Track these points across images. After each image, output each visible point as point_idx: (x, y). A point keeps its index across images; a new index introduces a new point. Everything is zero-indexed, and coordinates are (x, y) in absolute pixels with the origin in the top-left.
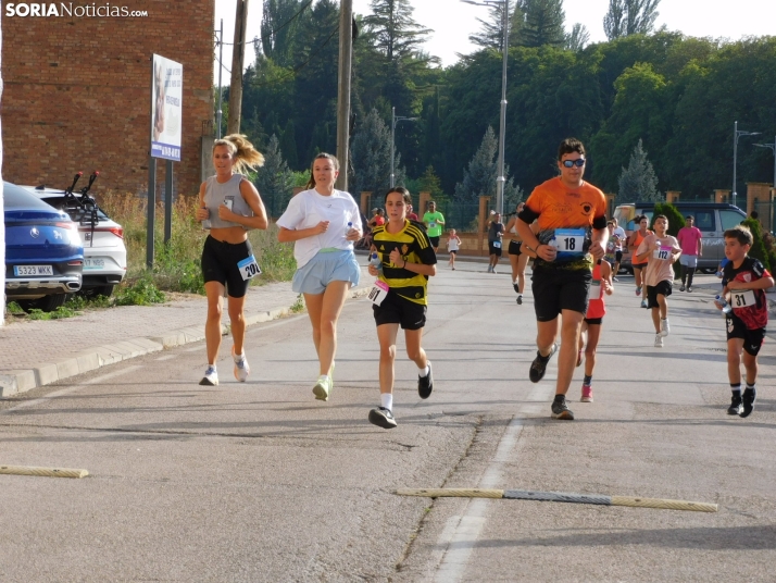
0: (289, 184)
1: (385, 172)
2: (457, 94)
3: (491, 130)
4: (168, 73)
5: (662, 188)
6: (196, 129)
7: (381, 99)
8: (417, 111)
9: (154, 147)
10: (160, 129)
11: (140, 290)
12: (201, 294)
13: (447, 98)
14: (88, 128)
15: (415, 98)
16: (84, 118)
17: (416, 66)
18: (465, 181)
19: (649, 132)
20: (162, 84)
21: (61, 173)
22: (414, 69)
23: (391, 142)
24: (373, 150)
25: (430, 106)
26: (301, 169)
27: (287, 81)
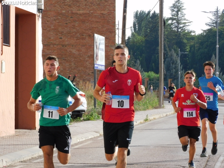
0: (144, 77)
1: (177, 72)
2: (202, 44)
3: (213, 56)
6: (110, 59)
7: (175, 46)
8: (188, 50)
9: (96, 66)
10: (97, 59)
11: (92, 115)
13: (198, 45)
14: (73, 60)
15: (187, 46)
16: (72, 56)
20: (98, 44)
22: (186, 35)
23: (179, 61)
24: (173, 64)
25: (192, 48)
26: (148, 72)
27: (142, 41)
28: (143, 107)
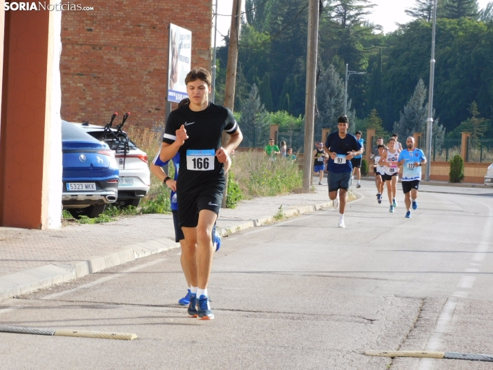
0: (265, 122)
1: (340, 113)
2: (395, 54)
3: (421, 82)
4: (181, 37)
7: (337, 58)
9: (170, 94)
10: (174, 80)
11: (160, 202)
13: (387, 57)
14: (116, 78)
15: (363, 57)
16: (113, 71)
17: (364, 32)
18: (401, 121)
20: (177, 46)
21: (95, 112)
22: (362, 35)
23: (345, 91)
24: (330, 97)
25: (375, 63)
26: (275, 111)
27: (264, 44)
28: (269, 189)
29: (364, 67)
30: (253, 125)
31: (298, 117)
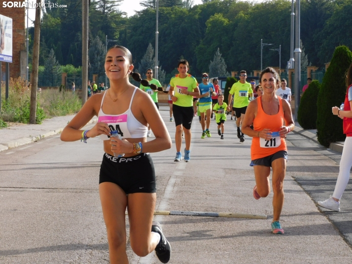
0: (59, 71)
2: (135, 29)
3: (150, 45)
5: (229, 70)
6: (18, 47)
7: (100, 32)
10: (3, 48)
12: (23, 123)
13: (130, 31)
15: (116, 31)
18: (139, 68)
19: (222, 45)
20: (3, 28)
22: (115, 18)
24: (97, 55)
25: (123, 35)
26: (65, 65)
27: (57, 25)
28: (62, 112)
29: (117, 37)
30: (52, 73)
31: (78, 67)
